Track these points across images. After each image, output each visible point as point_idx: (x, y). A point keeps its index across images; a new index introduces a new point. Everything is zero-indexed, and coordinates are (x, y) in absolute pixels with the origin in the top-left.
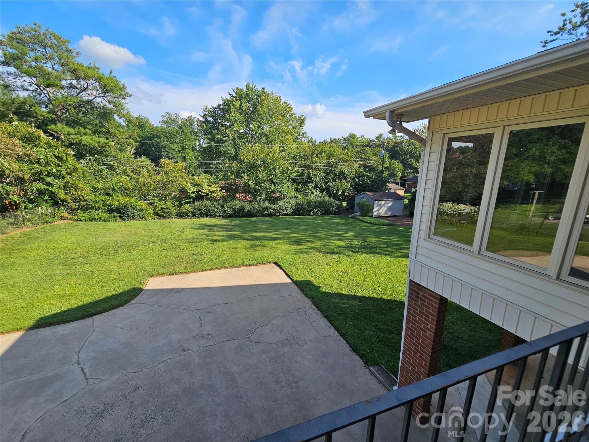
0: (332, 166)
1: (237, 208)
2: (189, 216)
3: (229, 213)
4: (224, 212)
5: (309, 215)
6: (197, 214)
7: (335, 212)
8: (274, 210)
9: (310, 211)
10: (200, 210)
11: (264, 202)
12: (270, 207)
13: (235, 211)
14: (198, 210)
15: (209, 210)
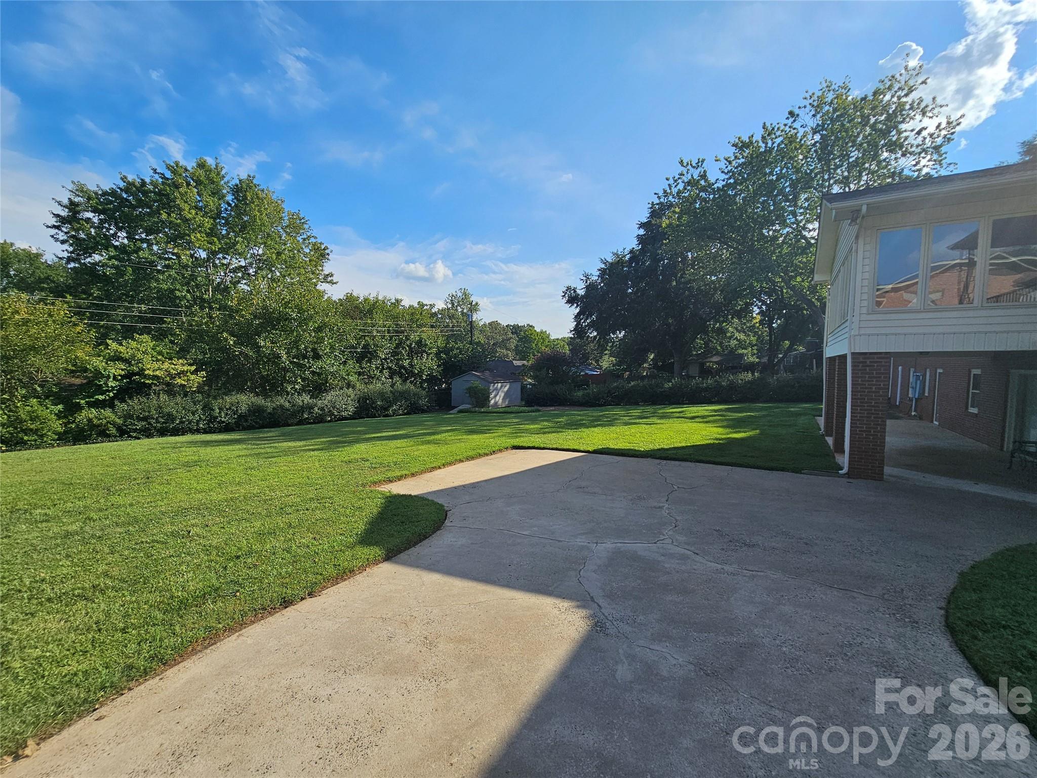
0: (403, 332)
1: (243, 409)
2: (109, 436)
3: (224, 422)
4: (212, 419)
5: (387, 416)
6: (135, 430)
7: (428, 407)
8: (322, 409)
9: (386, 409)
10: (145, 419)
11: (299, 394)
12: (316, 405)
13: (240, 416)
14: (139, 419)
15: (170, 417)
